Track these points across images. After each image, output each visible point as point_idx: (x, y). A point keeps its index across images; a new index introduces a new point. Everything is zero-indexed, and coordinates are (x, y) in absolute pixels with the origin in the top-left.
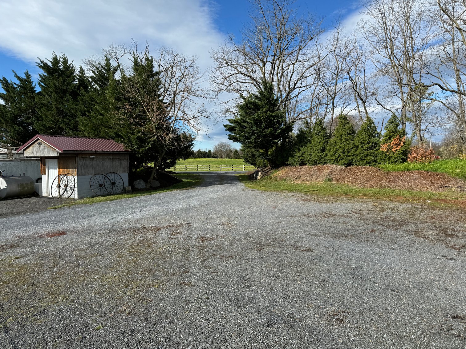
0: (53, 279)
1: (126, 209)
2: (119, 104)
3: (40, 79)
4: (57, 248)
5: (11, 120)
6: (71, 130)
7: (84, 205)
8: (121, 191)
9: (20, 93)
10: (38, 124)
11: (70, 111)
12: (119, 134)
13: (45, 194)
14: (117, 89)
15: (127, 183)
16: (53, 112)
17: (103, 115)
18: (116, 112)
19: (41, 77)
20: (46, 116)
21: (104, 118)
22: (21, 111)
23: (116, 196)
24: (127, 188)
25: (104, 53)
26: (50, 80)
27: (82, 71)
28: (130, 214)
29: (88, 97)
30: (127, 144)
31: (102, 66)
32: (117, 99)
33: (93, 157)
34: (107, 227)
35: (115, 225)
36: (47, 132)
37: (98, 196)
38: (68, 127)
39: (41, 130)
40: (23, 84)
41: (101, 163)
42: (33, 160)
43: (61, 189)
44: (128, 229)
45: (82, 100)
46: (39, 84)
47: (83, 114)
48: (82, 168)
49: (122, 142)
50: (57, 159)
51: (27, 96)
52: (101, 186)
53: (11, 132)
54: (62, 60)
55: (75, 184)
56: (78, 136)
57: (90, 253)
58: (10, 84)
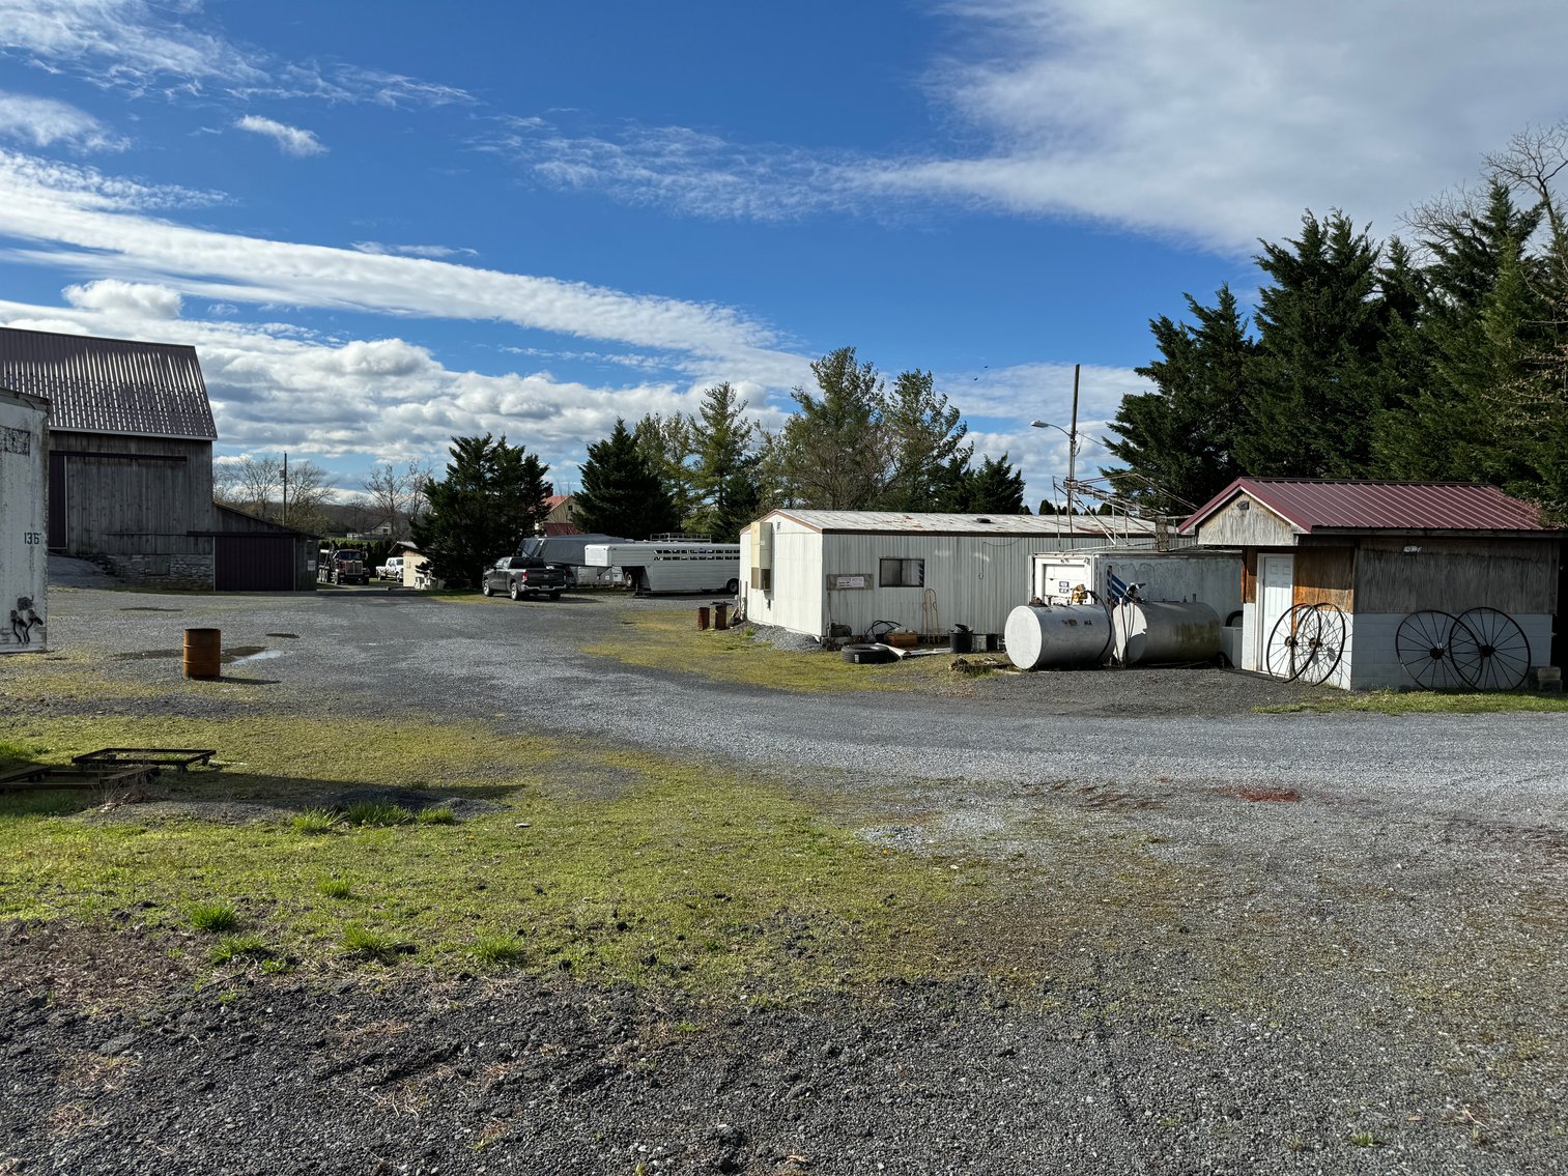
0: (1240, 932)
1: (1528, 754)
2: (1532, 353)
3: (1261, 304)
4: (1267, 839)
5: (1173, 438)
6: (1345, 458)
7: (1371, 714)
8: (1515, 680)
9: (1203, 355)
10: (1247, 446)
11: (1346, 395)
12: (1523, 465)
13: (1248, 663)
14: (1529, 299)
15: (1543, 655)
16: (1293, 405)
17: (1464, 401)
18: (1521, 382)
19: (1266, 297)
20: (1272, 418)
21: (1469, 409)
22: (1202, 410)
23: (1494, 699)
24: (1541, 674)
25: (1489, 172)
26: (1291, 304)
27: (1399, 254)
28: (1546, 775)
29: (1414, 341)
30: (1557, 504)
31: (1475, 222)
32: (1527, 335)
33: (1414, 549)
34: (1444, 805)
35: (1475, 806)
36: (1270, 469)
37: (1422, 688)
38: (1336, 450)
39: (1253, 462)
40: (1212, 329)
41: (1445, 572)
42: (1223, 555)
43: (1298, 651)
44: (1525, 831)
45: (1392, 352)
46: (1259, 320)
47: (1391, 402)
48: (1374, 588)
49: (1535, 493)
50: (1292, 555)
51: (1222, 362)
52: (1436, 654)
53: (1170, 474)
54: (1332, 231)
55: (1344, 638)
56: (1366, 478)
57: (1369, 881)
58: (1177, 334)
